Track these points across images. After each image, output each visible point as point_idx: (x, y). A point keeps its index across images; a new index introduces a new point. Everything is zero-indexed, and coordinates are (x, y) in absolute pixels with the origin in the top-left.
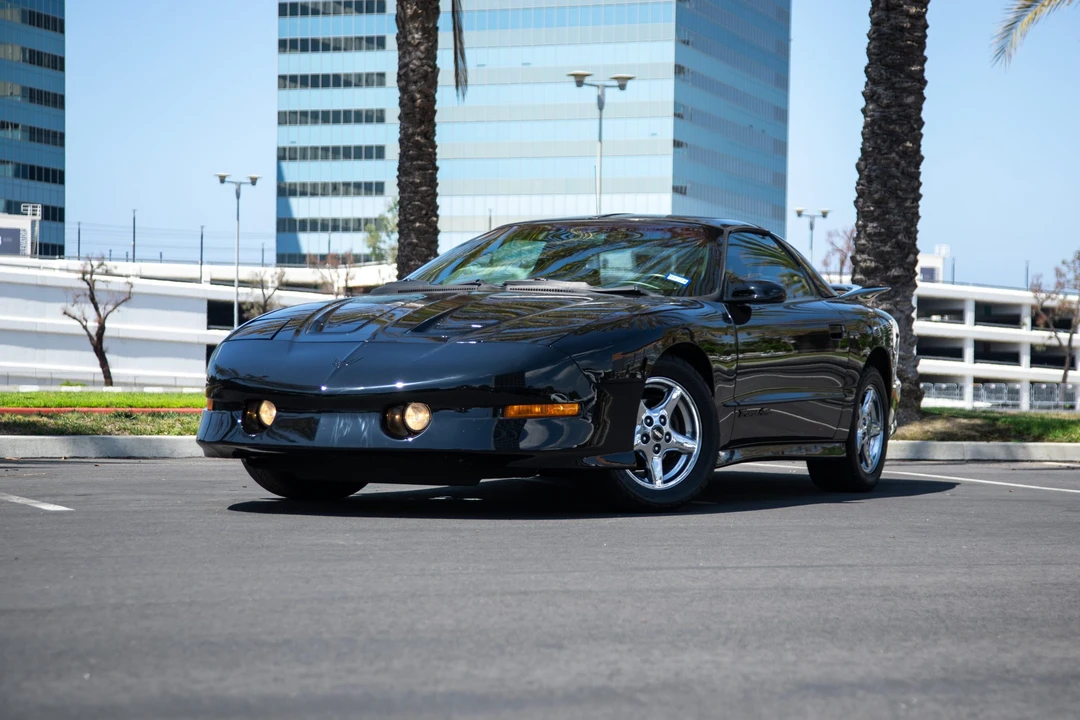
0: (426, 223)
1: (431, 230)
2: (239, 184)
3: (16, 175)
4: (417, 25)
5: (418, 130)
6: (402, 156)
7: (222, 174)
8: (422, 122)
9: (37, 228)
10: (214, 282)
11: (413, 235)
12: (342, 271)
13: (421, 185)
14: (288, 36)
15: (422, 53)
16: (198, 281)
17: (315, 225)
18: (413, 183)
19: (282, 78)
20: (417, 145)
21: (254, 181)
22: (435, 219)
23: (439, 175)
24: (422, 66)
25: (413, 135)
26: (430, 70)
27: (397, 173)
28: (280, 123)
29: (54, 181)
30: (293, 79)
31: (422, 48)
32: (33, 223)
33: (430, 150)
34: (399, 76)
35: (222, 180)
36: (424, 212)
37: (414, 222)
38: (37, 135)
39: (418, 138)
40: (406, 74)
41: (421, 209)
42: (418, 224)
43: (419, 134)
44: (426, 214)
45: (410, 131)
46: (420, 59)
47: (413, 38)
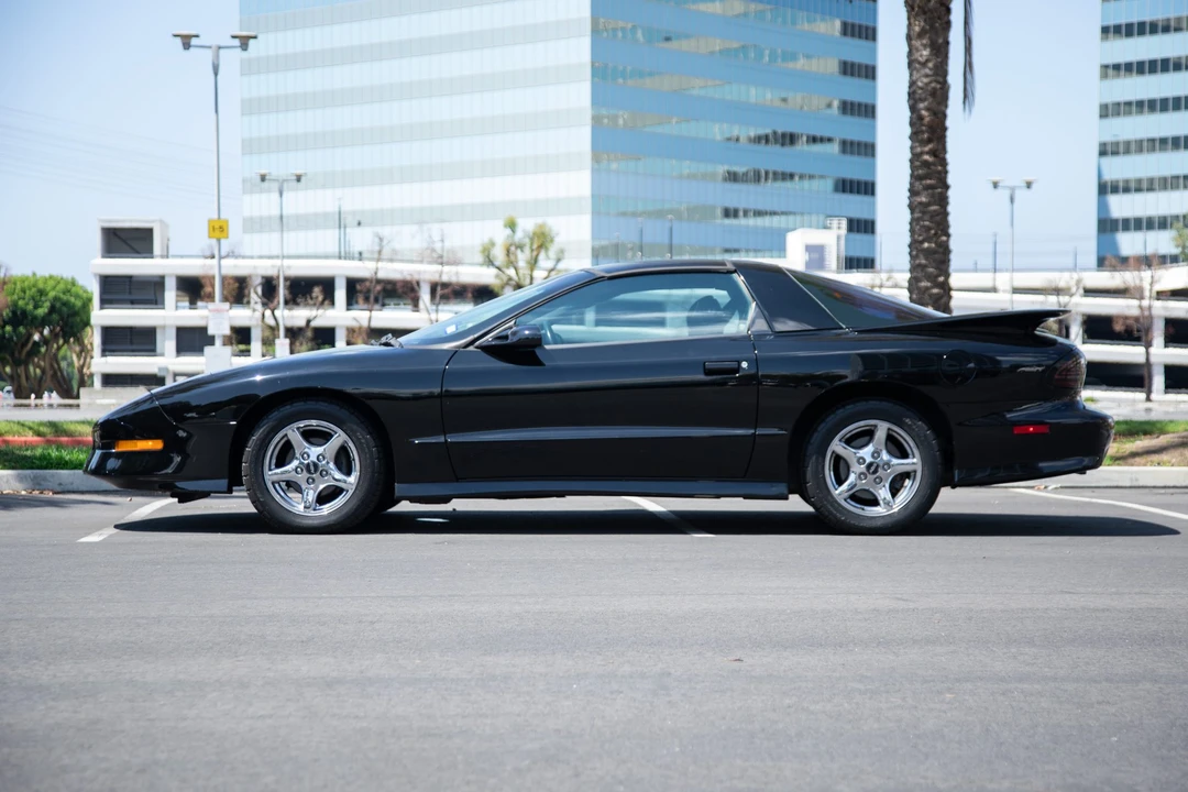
0: (936, 243)
1: (941, 250)
2: (1013, 189)
3: (836, 189)
4: (924, 42)
5: (927, 149)
6: (912, 176)
7: (996, 179)
8: (929, 141)
9: (843, 242)
10: (1016, 291)
11: (921, 256)
12: (1146, 275)
13: (928, 204)
14: (1111, 22)
15: (930, 69)
16: (994, 290)
17: (1138, 224)
18: (921, 203)
19: (1106, 67)
20: (926, 164)
21: (1029, 185)
22: (944, 238)
23: (951, 193)
24: (930, 82)
25: (922, 153)
26: (938, 86)
27: (908, 194)
28: (1101, 116)
29: (866, 193)
30: (1117, 67)
31: (930, 65)
32: (839, 238)
33: (940, 168)
34: (909, 94)
35: (995, 185)
36: (933, 232)
37: (922, 242)
38: (849, 147)
39: (926, 157)
40: (914, 92)
41: (929, 229)
42: (926, 245)
43: (927, 153)
44: (935, 234)
45: (919, 150)
46: (927, 76)
47: (921, 56)
